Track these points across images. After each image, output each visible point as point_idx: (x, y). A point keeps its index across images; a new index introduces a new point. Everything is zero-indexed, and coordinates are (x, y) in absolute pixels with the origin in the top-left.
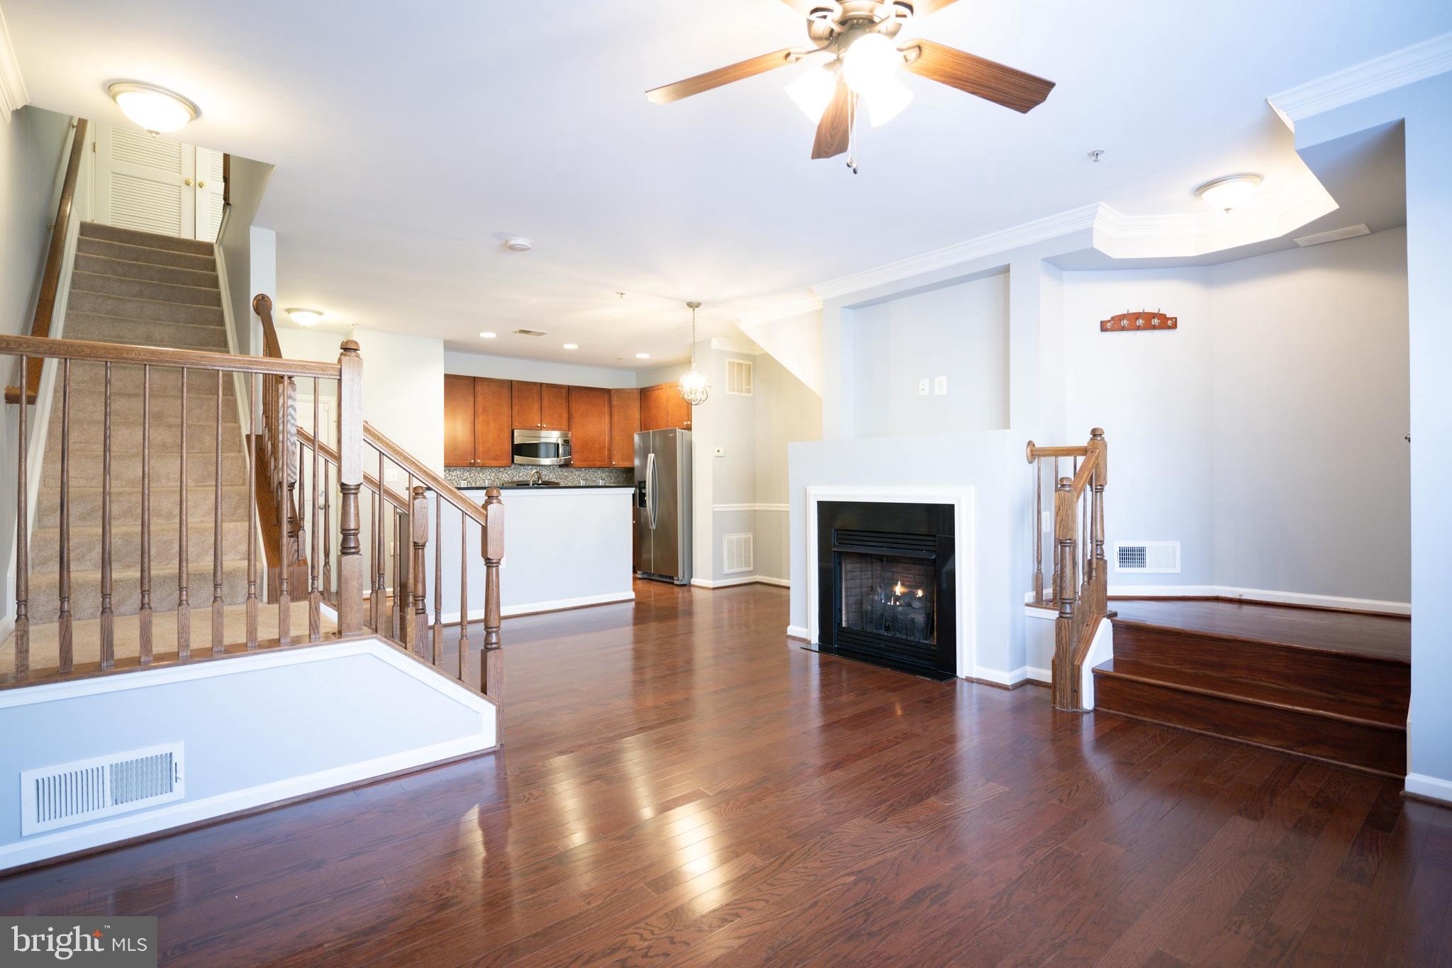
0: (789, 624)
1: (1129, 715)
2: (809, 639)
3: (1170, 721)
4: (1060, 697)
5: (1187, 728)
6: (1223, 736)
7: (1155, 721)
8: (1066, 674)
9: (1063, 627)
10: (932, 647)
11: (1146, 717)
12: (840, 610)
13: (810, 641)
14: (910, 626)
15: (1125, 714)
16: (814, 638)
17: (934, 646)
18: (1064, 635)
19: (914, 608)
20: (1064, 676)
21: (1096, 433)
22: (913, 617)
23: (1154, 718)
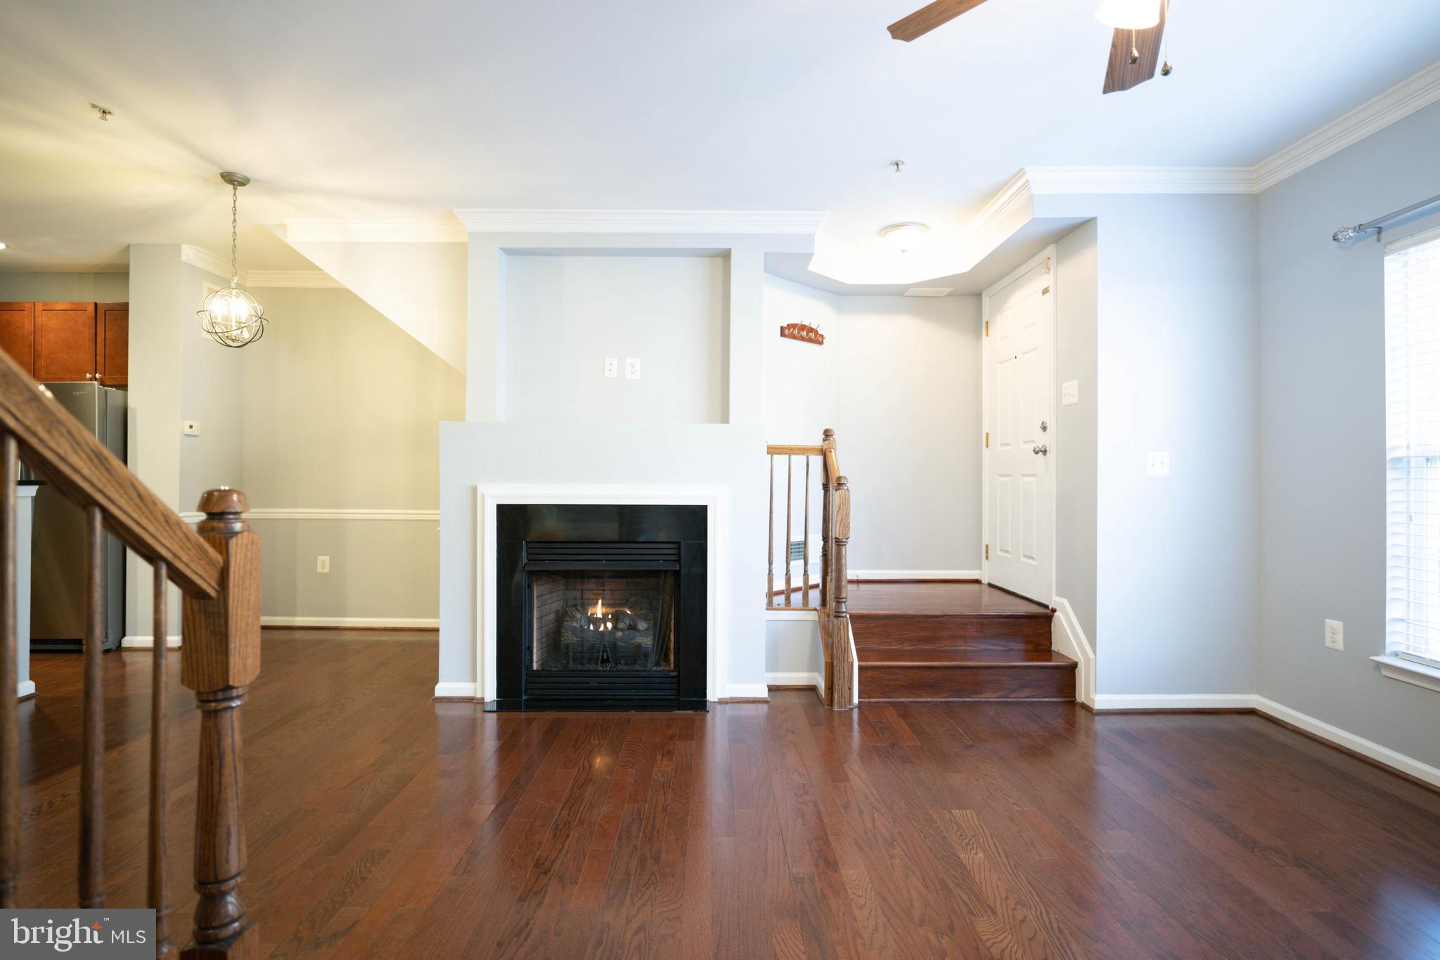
0: (437, 682)
1: (888, 700)
2: (479, 695)
3: (920, 696)
4: (838, 697)
5: (935, 699)
6: (962, 700)
7: (909, 700)
8: (844, 673)
9: (842, 627)
10: (672, 674)
11: (901, 698)
12: (530, 649)
13: (483, 699)
14: (638, 653)
15: (884, 700)
16: (490, 693)
17: (672, 671)
18: (842, 634)
19: (640, 630)
20: (842, 676)
21: (827, 434)
22: (640, 641)
23: (908, 697)
